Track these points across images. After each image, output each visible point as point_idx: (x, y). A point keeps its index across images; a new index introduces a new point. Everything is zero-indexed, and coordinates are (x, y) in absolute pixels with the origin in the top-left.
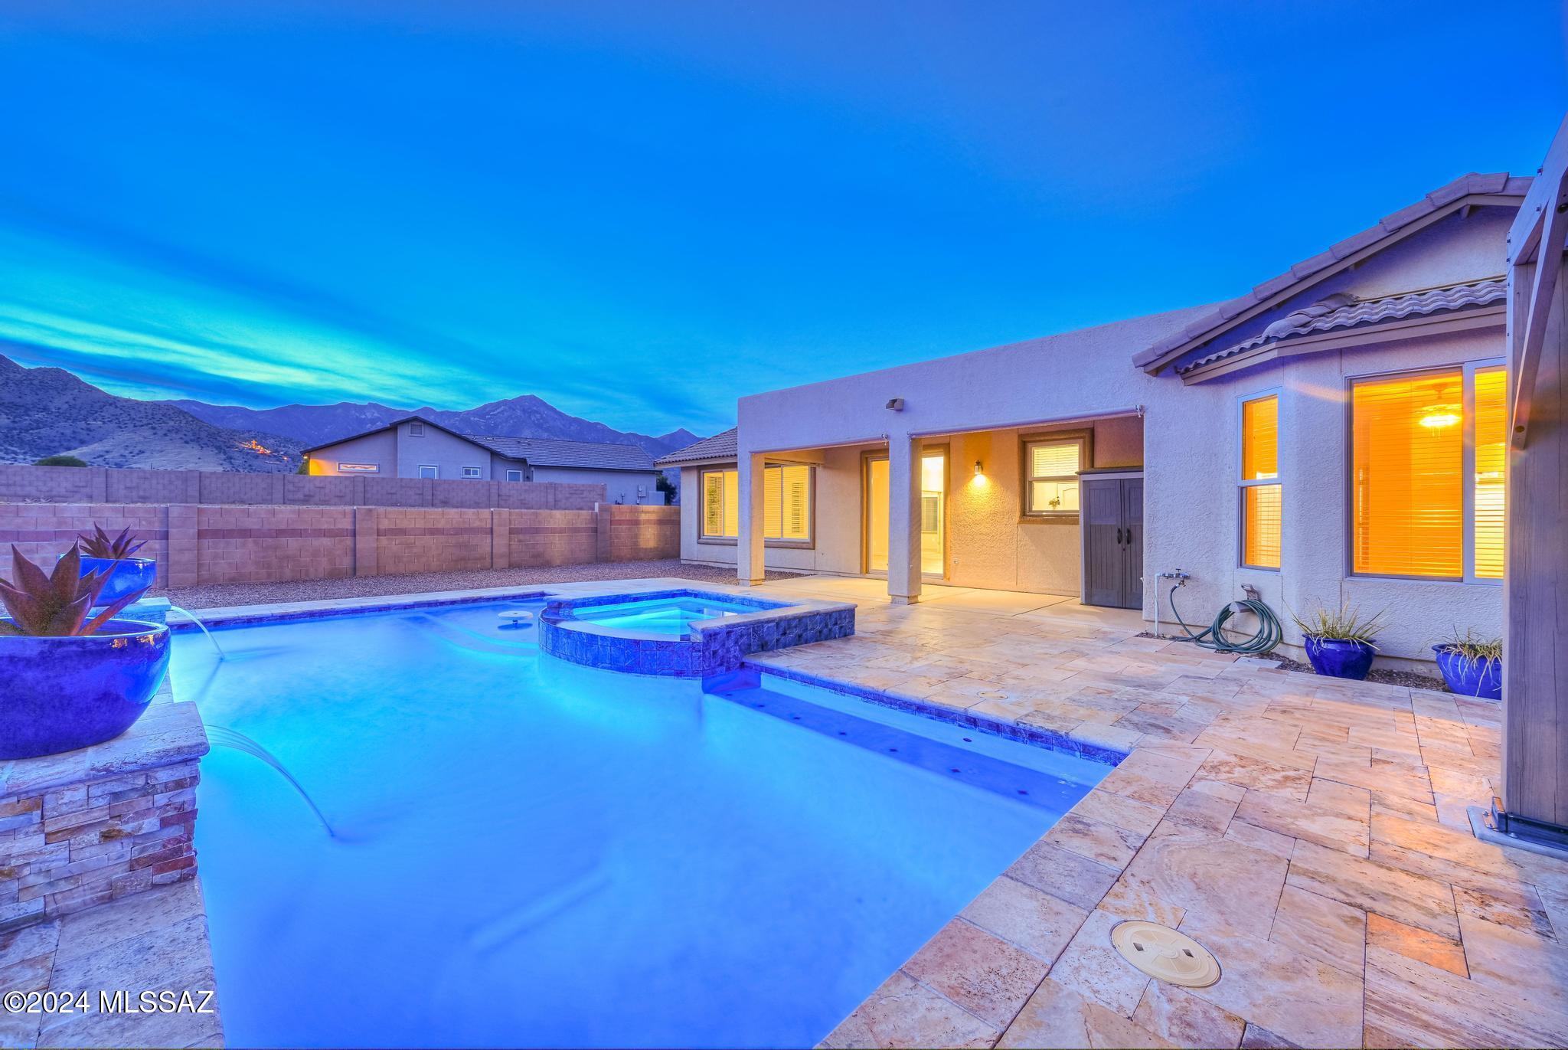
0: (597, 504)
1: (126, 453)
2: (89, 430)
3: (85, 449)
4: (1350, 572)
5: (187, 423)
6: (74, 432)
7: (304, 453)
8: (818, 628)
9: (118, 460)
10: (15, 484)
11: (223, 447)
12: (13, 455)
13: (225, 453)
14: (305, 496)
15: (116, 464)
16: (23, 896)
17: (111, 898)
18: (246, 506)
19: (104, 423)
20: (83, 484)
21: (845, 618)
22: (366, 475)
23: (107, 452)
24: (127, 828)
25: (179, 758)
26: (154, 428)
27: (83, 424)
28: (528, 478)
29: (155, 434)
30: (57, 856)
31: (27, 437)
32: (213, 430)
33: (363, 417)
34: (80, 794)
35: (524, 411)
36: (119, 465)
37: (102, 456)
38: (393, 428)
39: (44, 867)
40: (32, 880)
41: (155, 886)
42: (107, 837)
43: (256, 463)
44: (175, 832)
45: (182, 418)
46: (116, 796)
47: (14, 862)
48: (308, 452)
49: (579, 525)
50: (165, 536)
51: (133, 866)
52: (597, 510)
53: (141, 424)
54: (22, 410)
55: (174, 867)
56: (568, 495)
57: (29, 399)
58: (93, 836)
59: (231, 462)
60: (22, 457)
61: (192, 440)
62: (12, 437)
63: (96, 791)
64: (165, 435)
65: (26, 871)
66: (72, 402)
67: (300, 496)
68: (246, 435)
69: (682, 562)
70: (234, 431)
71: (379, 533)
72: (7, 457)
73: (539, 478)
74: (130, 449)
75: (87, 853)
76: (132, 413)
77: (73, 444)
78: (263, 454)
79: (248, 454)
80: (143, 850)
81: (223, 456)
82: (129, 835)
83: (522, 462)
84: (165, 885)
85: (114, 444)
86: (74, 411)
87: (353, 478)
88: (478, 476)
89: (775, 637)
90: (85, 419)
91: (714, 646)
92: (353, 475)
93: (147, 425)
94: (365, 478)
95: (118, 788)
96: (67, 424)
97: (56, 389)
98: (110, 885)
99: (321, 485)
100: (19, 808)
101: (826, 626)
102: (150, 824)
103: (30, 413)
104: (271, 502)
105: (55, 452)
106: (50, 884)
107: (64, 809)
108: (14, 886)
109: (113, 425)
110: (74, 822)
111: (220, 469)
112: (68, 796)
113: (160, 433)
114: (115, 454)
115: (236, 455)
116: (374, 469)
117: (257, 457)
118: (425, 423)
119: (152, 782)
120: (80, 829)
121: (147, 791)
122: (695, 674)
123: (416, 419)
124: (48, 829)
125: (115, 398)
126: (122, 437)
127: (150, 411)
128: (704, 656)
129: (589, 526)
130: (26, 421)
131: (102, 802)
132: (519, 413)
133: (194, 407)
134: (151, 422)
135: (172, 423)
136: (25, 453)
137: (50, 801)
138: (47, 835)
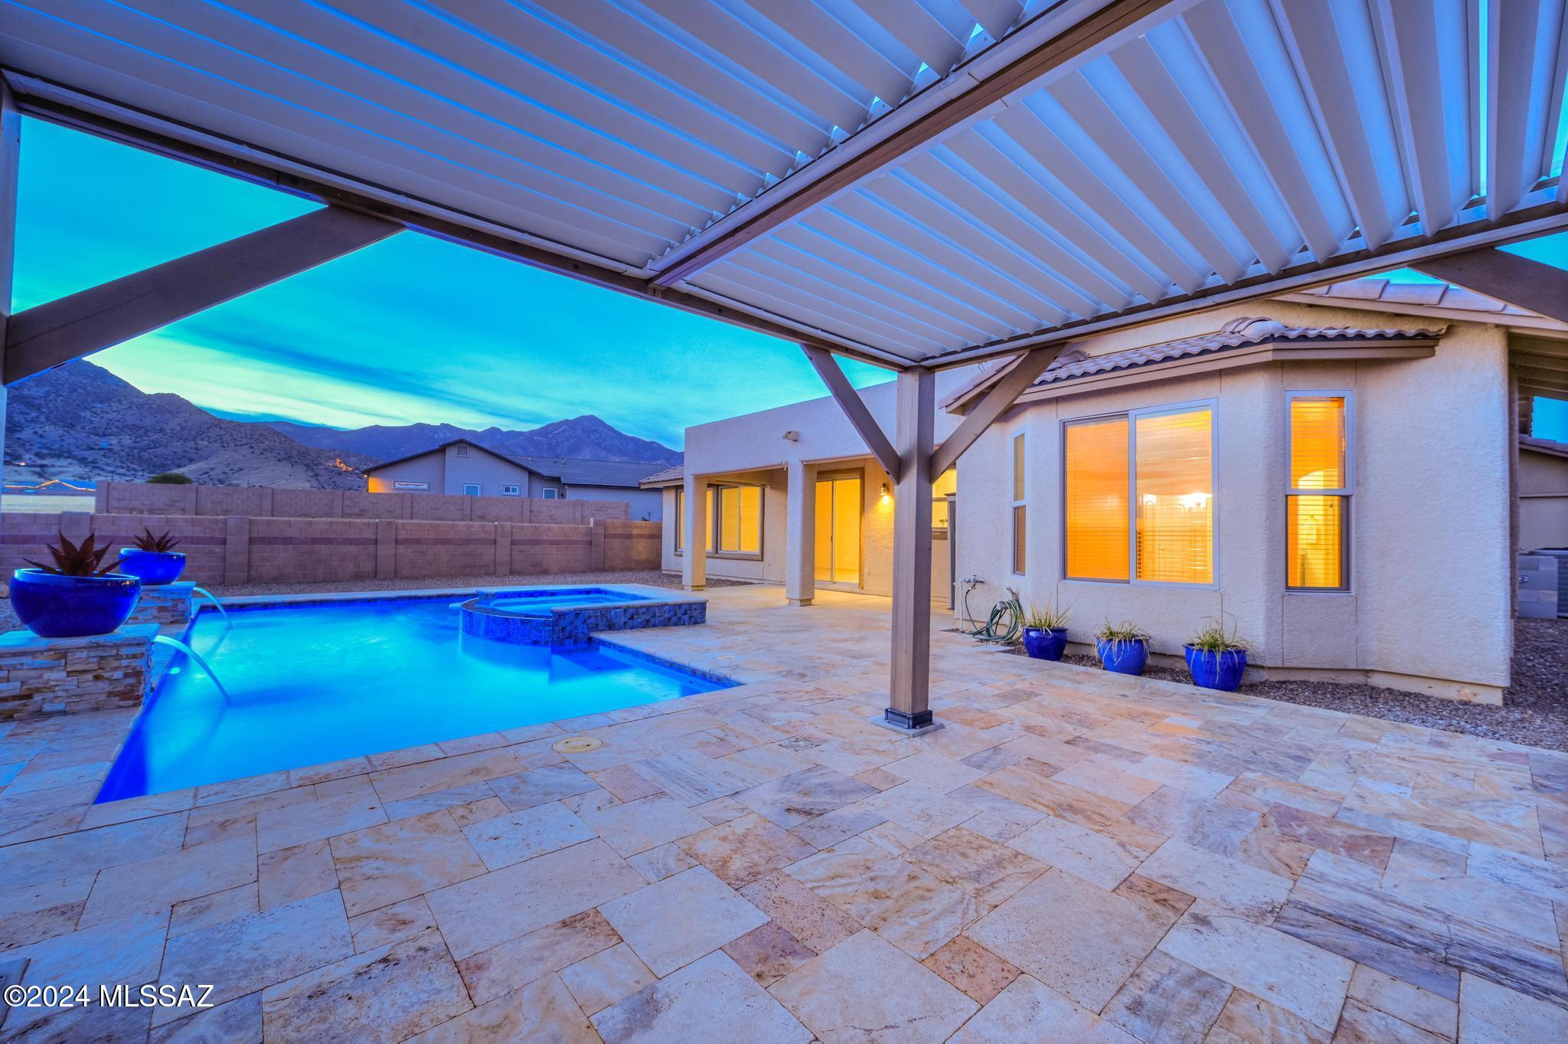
0: (592, 520)
1: (228, 470)
2: (197, 449)
3: (193, 467)
4: (1064, 576)
5: (280, 443)
6: (184, 451)
7: (364, 472)
8: (667, 616)
9: (221, 477)
10: (124, 499)
11: (312, 465)
12: (133, 472)
13: (312, 470)
14: (361, 510)
15: (219, 481)
16: (56, 701)
17: (96, 709)
18: (310, 519)
19: (210, 443)
20: (178, 499)
21: (695, 609)
22: (413, 492)
23: (212, 469)
24: (107, 675)
25: (134, 642)
26: (252, 447)
27: (192, 444)
28: (562, 496)
29: (253, 452)
30: (72, 682)
31: (145, 455)
32: (302, 449)
33: (436, 436)
34: (84, 654)
35: (584, 431)
36: (221, 482)
37: (207, 473)
38: (442, 450)
39: (66, 688)
40: (60, 693)
41: (120, 707)
42: (97, 678)
43: (339, 480)
44: (132, 681)
45: (276, 437)
46: (102, 658)
47: (52, 683)
48: (369, 472)
49: (574, 538)
50: (224, 542)
51: (110, 694)
52: (592, 525)
53: (240, 443)
54: (142, 432)
55: (130, 699)
56: (594, 512)
57: (148, 421)
58: (90, 676)
59: (317, 480)
60: (140, 473)
61: (285, 459)
62: (133, 455)
63: (92, 654)
64: (262, 454)
65: (57, 689)
66: (184, 424)
67: (356, 510)
68: (332, 453)
69: (664, 572)
70: (321, 450)
71: (397, 542)
72: (128, 473)
73: (572, 495)
74: (231, 467)
75: (86, 684)
76: (234, 433)
77: (183, 462)
78: (346, 471)
79: (332, 471)
80: (114, 688)
81: (310, 473)
82: (107, 679)
83: (556, 480)
84: (124, 707)
85: (217, 462)
86: (185, 433)
87: (403, 495)
88: (517, 493)
89: (623, 620)
90: (194, 439)
91: (563, 623)
92: (402, 492)
93: (246, 444)
94: (412, 495)
95: (103, 654)
96: (179, 444)
97: (171, 412)
98: (97, 703)
99: (375, 501)
100: (56, 656)
101: (676, 614)
102: (118, 675)
103: (149, 434)
104: (331, 515)
105: (169, 470)
106: (68, 697)
107: (76, 661)
108: (51, 695)
109: (217, 445)
110: (80, 667)
111: (308, 486)
112: (78, 655)
113: (257, 451)
114: (218, 471)
115: (323, 472)
116: (425, 487)
117: (340, 474)
118: (470, 444)
119: (120, 653)
120: (84, 672)
121: (118, 657)
122: (546, 645)
123: (462, 441)
124: (69, 669)
125: (220, 420)
126: (225, 455)
127: (249, 432)
128: (553, 630)
129: (584, 539)
130: (146, 441)
131: (95, 660)
132: (579, 432)
133: (288, 428)
134: (249, 441)
135: (267, 443)
136: (143, 470)
137: (70, 656)
138: (68, 672)
